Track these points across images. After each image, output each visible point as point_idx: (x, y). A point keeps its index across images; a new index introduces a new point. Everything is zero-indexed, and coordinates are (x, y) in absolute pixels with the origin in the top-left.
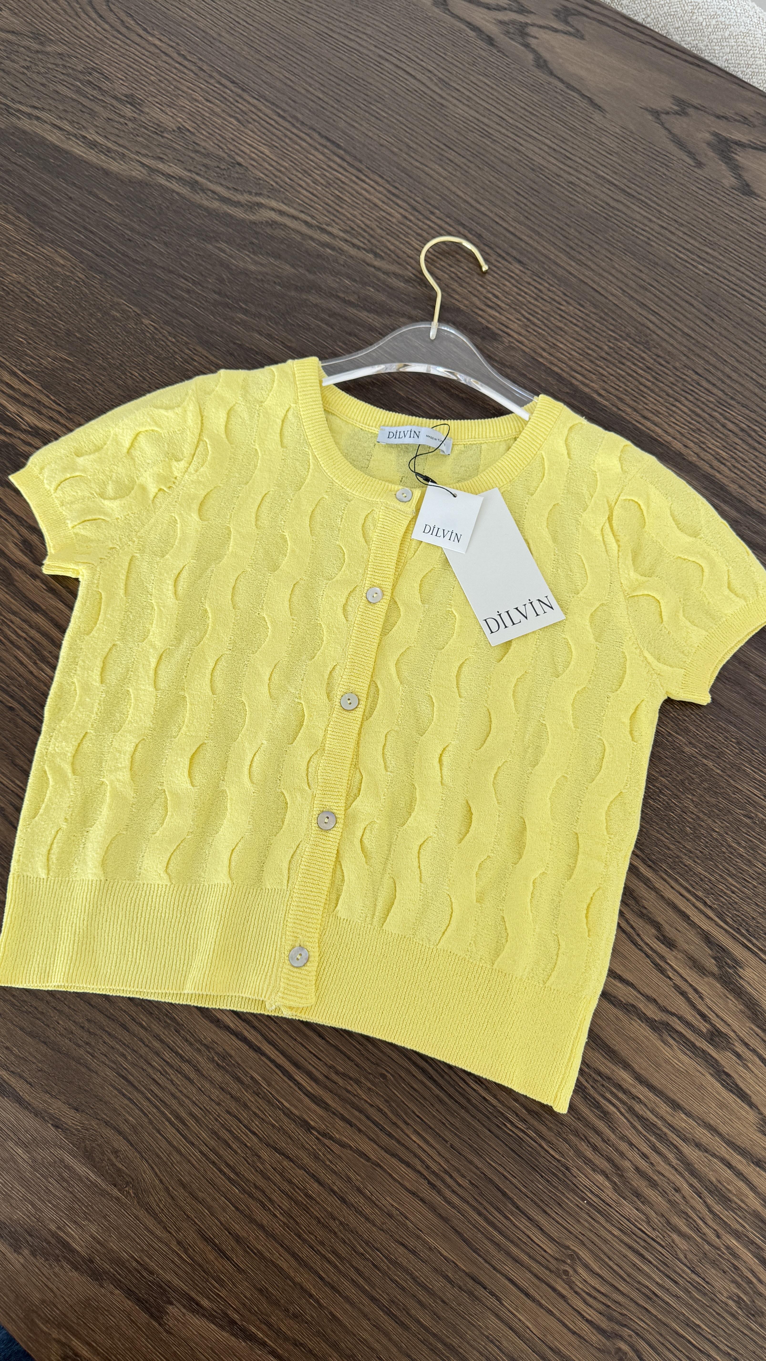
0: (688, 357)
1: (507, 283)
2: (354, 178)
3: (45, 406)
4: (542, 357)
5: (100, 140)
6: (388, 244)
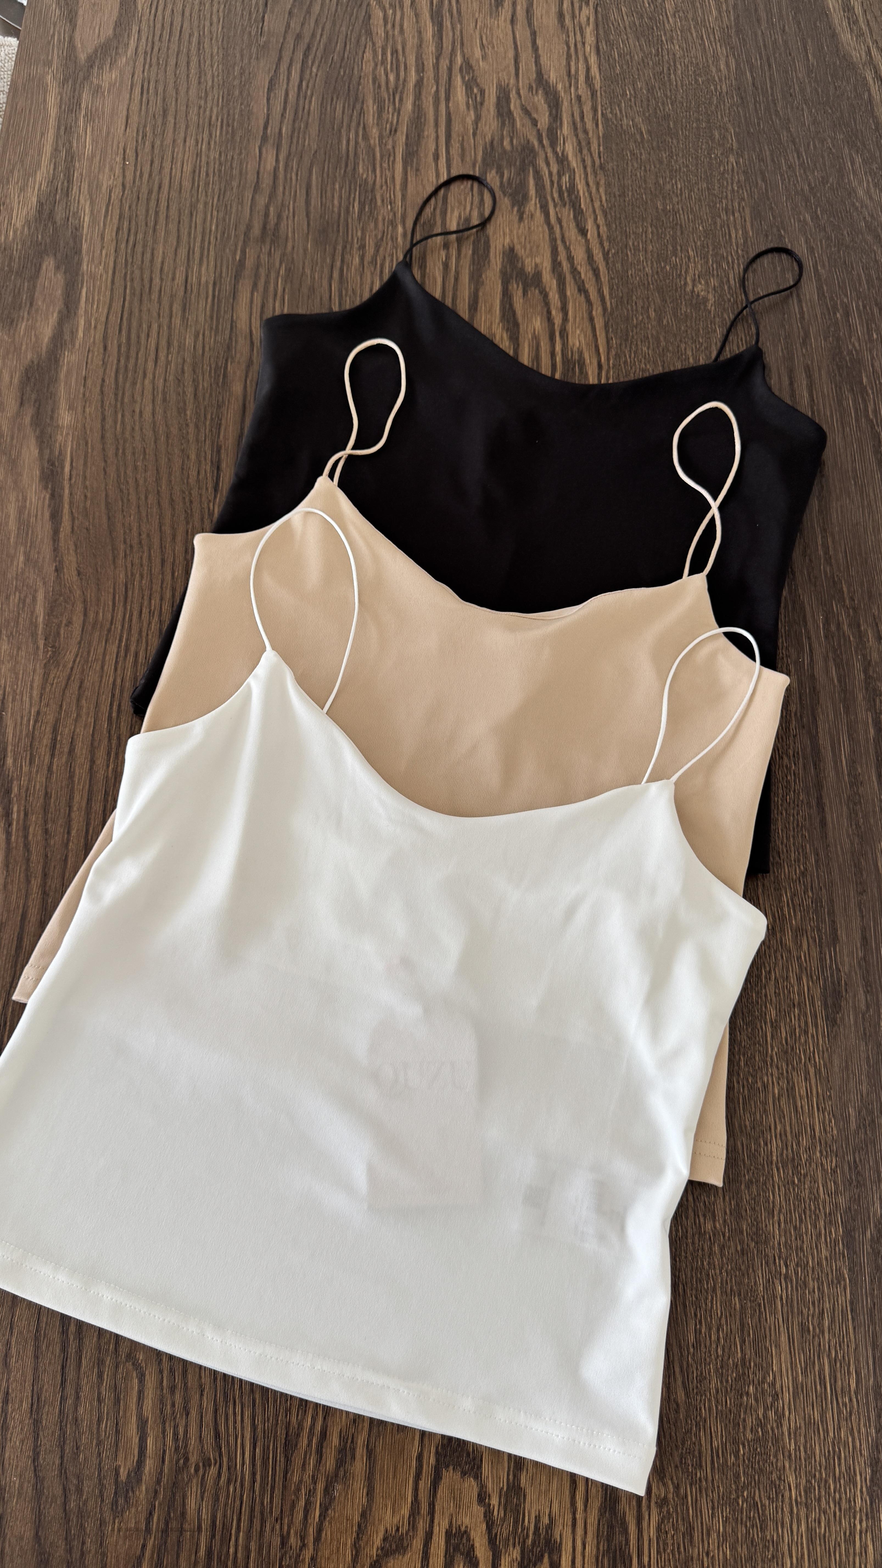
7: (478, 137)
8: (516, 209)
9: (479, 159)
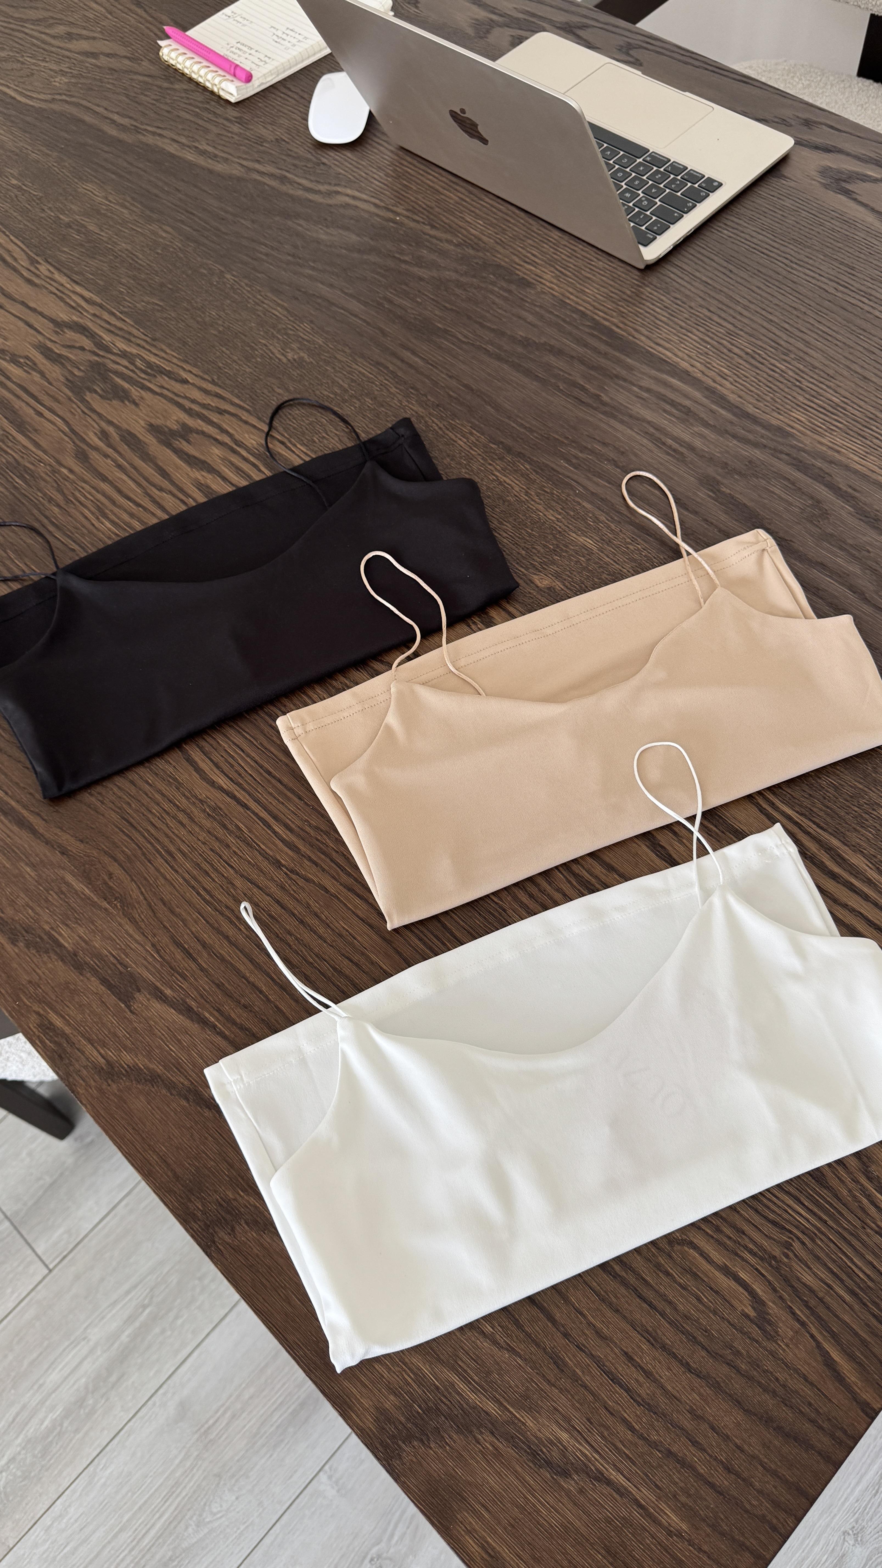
0: (704, 299)
1: (545, 246)
2: (421, 172)
3: (135, 336)
4: (569, 298)
5: (210, 149)
6: (444, 219)
7: (54, 383)
8: (127, 402)
9: (70, 394)
